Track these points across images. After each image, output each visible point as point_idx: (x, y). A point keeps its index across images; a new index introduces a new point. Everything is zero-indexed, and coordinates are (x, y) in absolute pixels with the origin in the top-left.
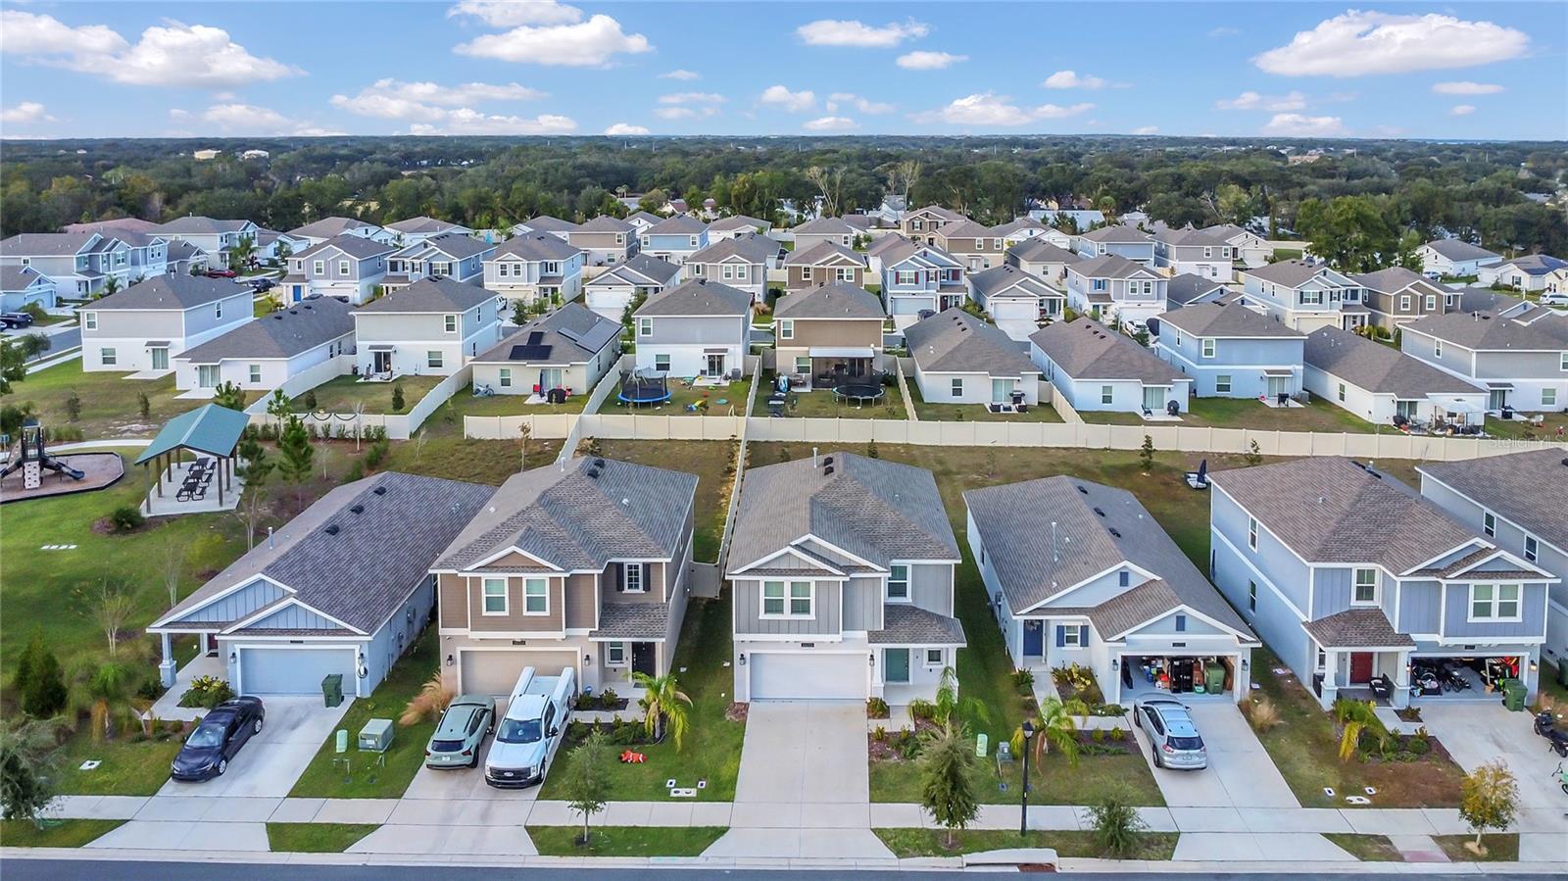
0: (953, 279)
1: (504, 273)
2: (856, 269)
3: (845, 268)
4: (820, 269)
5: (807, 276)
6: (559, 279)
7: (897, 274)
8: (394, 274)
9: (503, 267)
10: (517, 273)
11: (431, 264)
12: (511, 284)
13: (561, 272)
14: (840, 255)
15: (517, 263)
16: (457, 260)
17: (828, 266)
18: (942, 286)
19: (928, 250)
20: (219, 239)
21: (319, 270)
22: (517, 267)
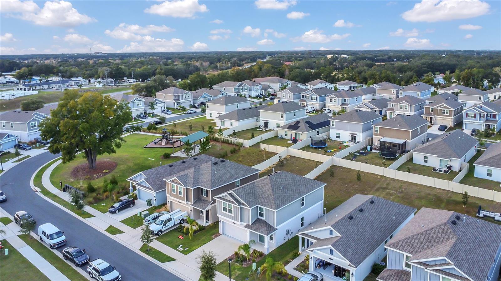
0: (493, 118)
1: (331, 101)
2: (450, 110)
3: (445, 109)
4: (436, 109)
5: (432, 111)
6: (348, 105)
7: (467, 114)
8: (303, 99)
9: (331, 99)
10: (335, 102)
11: (311, 97)
12: (333, 105)
13: (349, 102)
14: (444, 104)
15: (335, 98)
16: (318, 96)
17: (439, 108)
18: (487, 120)
19: (482, 105)
20: (279, 85)
21: (284, 96)
22: (335, 100)
